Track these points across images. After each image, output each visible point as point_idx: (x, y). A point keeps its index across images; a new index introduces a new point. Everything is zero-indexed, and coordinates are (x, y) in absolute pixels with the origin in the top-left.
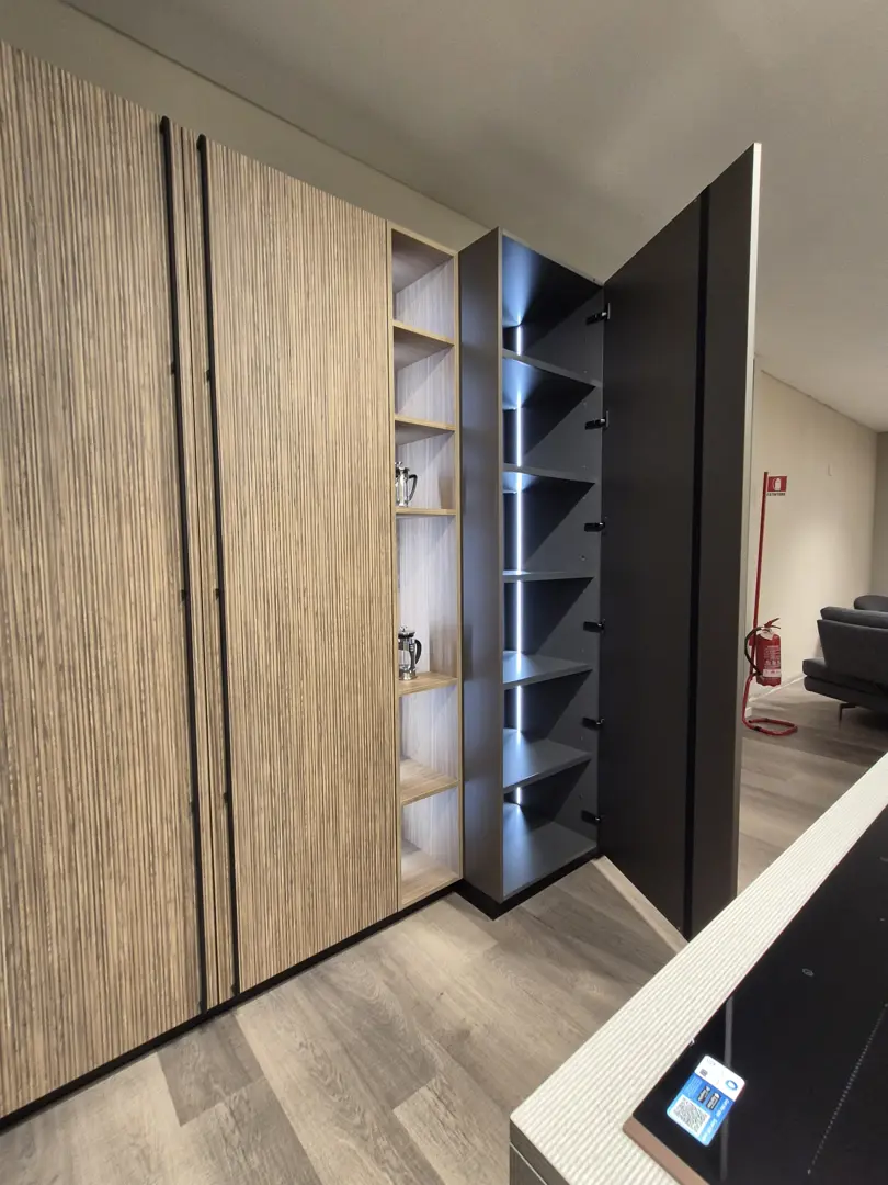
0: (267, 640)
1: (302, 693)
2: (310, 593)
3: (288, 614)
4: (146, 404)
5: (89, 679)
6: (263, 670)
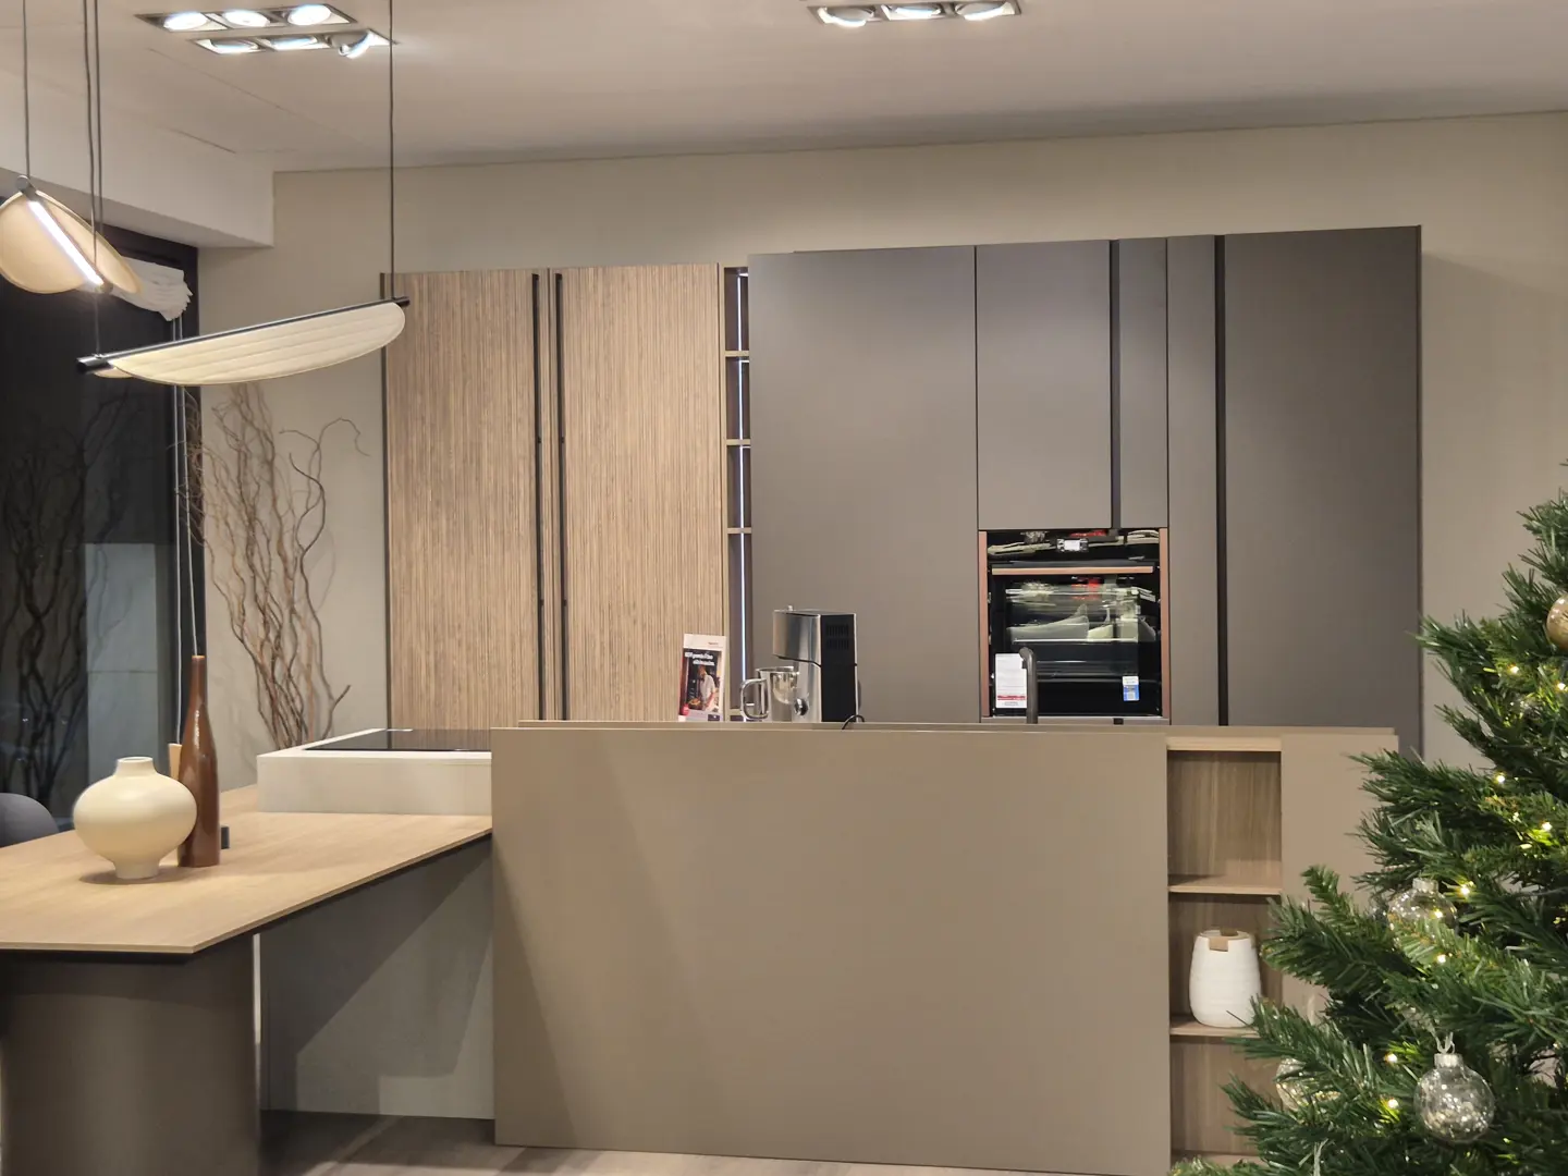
4: (521, 470)
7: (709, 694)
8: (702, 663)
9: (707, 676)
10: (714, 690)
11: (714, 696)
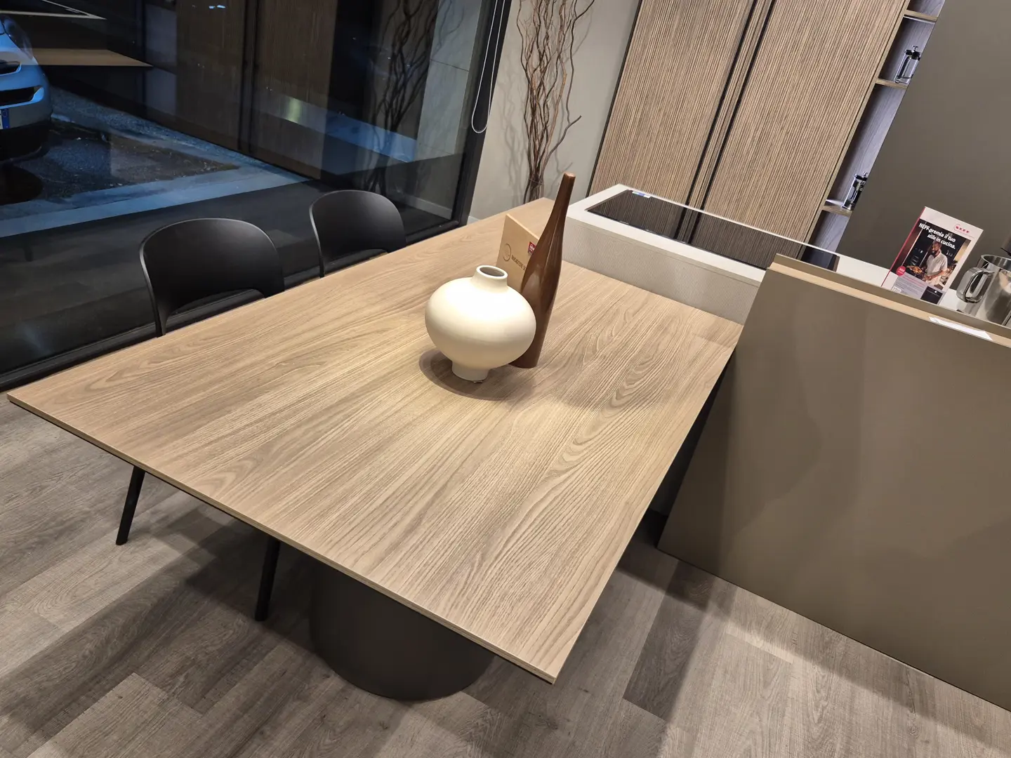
0: (754, 137)
1: (760, 175)
2: (789, 118)
3: (771, 127)
5: (672, 124)
6: (745, 153)
7: (936, 269)
8: (938, 240)
9: (940, 254)
10: (946, 269)
11: (944, 274)
